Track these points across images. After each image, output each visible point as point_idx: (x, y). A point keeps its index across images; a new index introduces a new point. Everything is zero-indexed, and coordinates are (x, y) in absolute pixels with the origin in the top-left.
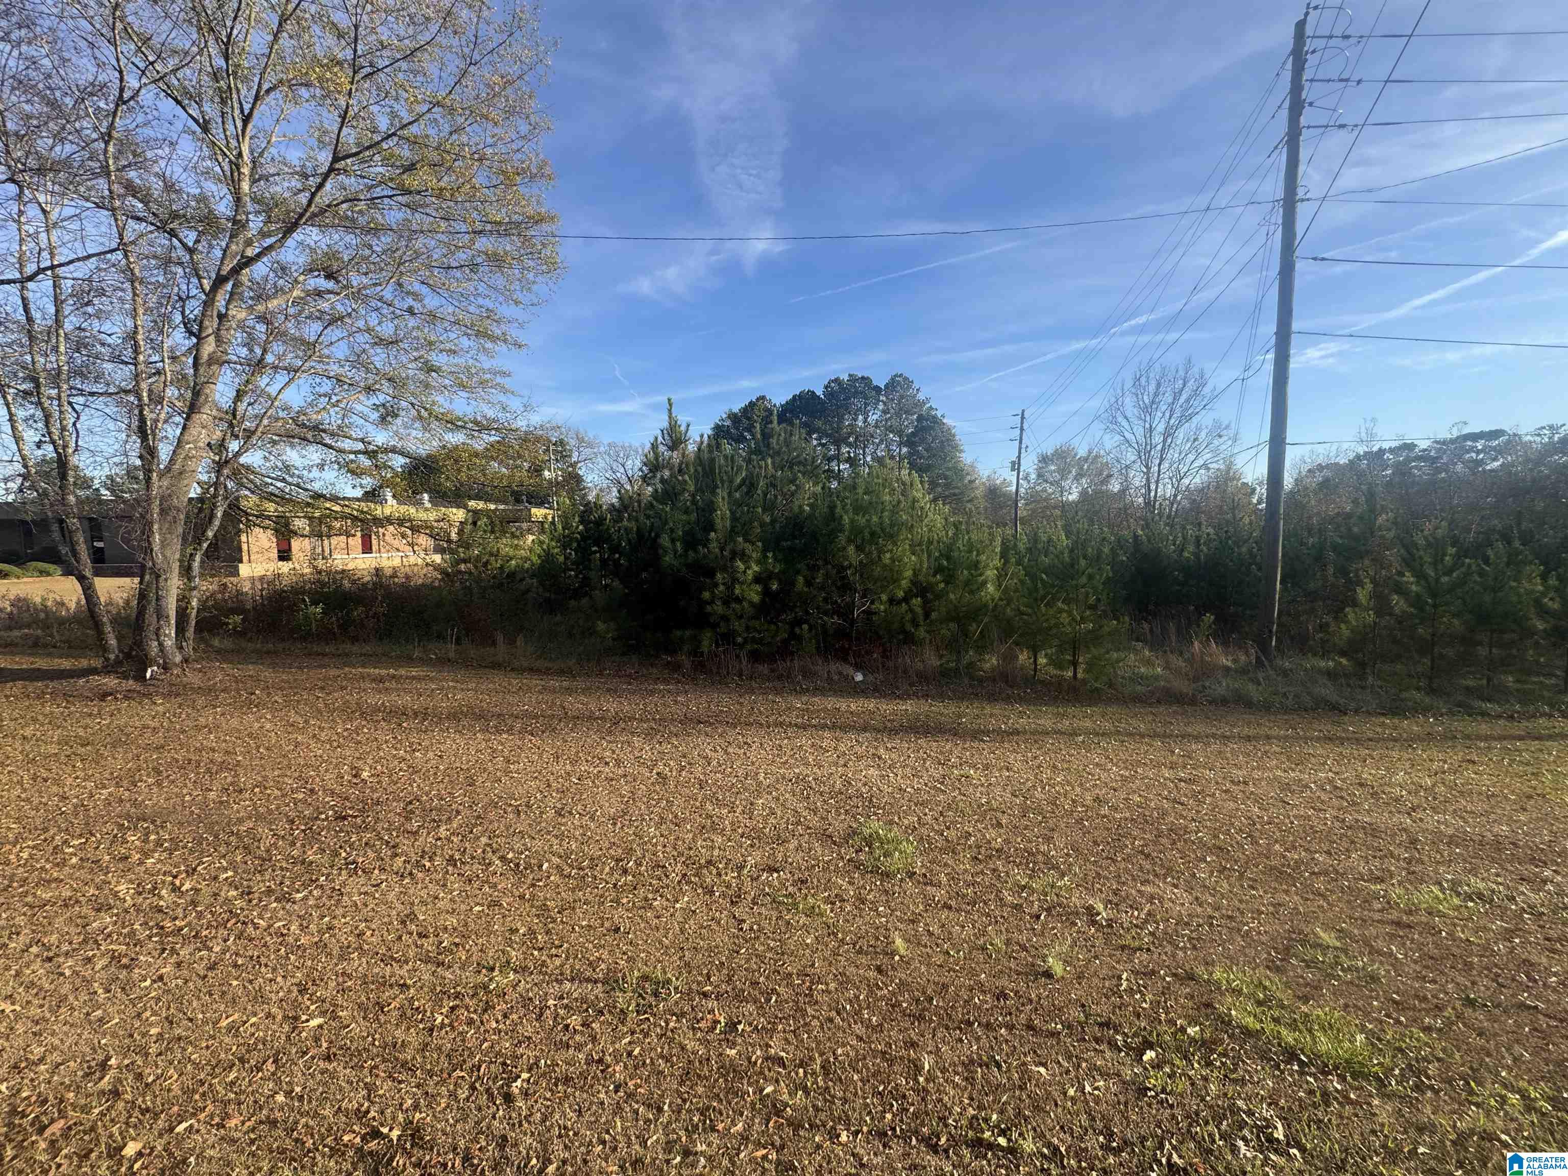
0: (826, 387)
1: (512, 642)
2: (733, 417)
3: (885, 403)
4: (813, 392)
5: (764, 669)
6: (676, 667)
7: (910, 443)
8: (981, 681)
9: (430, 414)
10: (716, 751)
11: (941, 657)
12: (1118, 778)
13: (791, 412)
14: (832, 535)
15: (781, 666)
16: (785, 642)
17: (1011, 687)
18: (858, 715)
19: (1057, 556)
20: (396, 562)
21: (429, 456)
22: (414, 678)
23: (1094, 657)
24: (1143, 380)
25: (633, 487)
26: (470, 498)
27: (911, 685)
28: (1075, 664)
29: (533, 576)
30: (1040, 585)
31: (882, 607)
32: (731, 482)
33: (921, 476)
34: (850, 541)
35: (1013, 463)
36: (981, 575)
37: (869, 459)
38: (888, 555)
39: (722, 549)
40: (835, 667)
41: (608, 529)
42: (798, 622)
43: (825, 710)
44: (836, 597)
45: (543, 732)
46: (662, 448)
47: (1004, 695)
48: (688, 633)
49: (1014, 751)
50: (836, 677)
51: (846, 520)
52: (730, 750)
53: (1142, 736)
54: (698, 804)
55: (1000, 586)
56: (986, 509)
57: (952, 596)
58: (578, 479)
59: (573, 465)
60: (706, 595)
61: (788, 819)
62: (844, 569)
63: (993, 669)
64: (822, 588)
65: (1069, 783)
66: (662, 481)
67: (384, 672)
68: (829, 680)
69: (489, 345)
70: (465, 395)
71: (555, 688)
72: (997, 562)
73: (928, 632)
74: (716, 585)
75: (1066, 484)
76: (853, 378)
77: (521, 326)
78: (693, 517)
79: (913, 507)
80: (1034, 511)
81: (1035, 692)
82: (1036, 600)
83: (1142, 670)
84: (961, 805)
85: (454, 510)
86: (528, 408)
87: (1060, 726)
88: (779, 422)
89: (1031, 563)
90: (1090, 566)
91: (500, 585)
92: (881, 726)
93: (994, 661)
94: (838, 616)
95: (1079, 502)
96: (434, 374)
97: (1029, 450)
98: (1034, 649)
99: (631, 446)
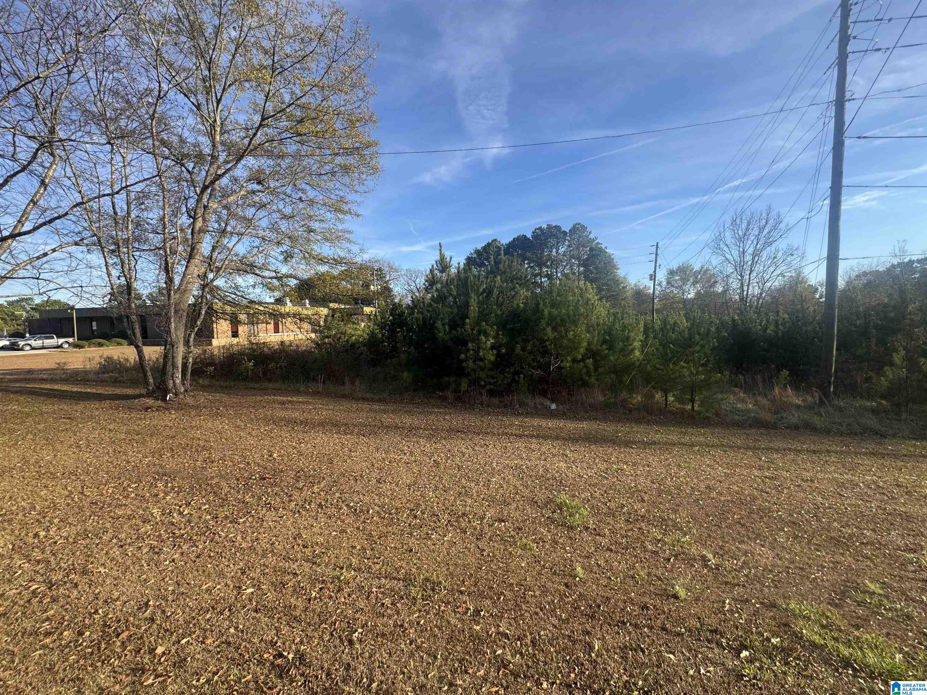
0: (533, 233)
1: (353, 383)
2: (477, 252)
3: (569, 241)
4: (525, 236)
5: (496, 400)
6: (445, 398)
7: (585, 265)
8: (630, 411)
9: (310, 256)
10: (468, 449)
11: (605, 395)
12: (723, 474)
13: (512, 248)
14: (538, 321)
15: (507, 399)
16: (509, 385)
17: (651, 415)
18: (553, 430)
19: (680, 333)
20: (292, 338)
21: (309, 279)
22: (301, 402)
23: (706, 397)
24: (738, 221)
25: (420, 294)
26: (331, 302)
27: (586, 412)
28: (693, 401)
29: (364, 345)
30: (668, 351)
31: (568, 364)
32: (478, 291)
33: (592, 285)
34: (548, 324)
35: (651, 276)
36: (631, 345)
37: (559, 275)
38: (572, 333)
39: (473, 329)
40: (539, 400)
41: (406, 318)
42: (517, 373)
43: (533, 426)
44: (539, 358)
45: (370, 435)
46: (436, 272)
47: (646, 420)
48: (452, 379)
49: (653, 455)
50: (539, 407)
51: (546, 312)
52: (476, 448)
53: (740, 448)
54: (457, 480)
55: (643, 351)
56: (634, 304)
57: (612, 358)
58: (390, 290)
59: (387, 282)
60: (463, 356)
61: (511, 491)
62: (545, 341)
63: (639, 403)
64: (530, 353)
65: (689, 477)
66: (437, 290)
67: (285, 399)
68: (535, 408)
69: (341, 216)
70: (328, 244)
71: (376, 410)
72: (641, 337)
73: (597, 380)
74: (468, 350)
75: (686, 288)
76: (550, 227)
77: (359, 204)
78: (455, 311)
79: (587, 303)
80: (665, 305)
81: (666, 418)
82: (666, 360)
83: (739, 406)
84: (618, 487)
85: (322, 309)
86: (362, 250)
87: (683, 440)
88: (505, 255)
89: (663, 338)
90: (703, 339)
91: (347, 351)
92: (567, 437)
93: (639, 398)
94: (541, 369)
95: (694, 299)
96: (312, 234)
97: (661, 267)
98: (666, 392)
99: (419, 271)
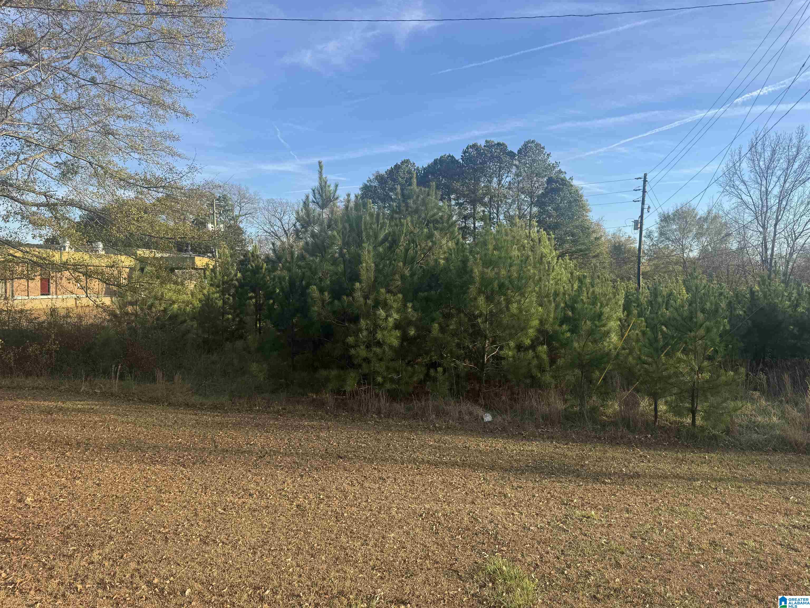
0: (465, 152)
1: (171, 379)
2: (380, 178)
3: (517, 167)
4: (453, 157)
5: (400, 407)
6: (320, 405)
7: (540, 203)
8: (604, 425)
9: (105, 173)
10: (353, 485)
11: (565, 401)
12: (734, 523)
13: (433, 174)
14: (464, 288)
15: (416, 405)
16: (422, 383)
17: (633, 432)
18: (486, 454)
19: (676, 309)
20: (71, 303)
21: (104, 209)
22: (79, 410)
23: (712, 406)
24: (759, 148)
25: (289, 240)
26: (138, 247)
27: (537, 427)
28: (693, 412)
29: (193, 318)
30: (660, 336)
31: (510, 353)
32: (376, 237)
33: (548, 234)
34: (480, 292)
35: (636, 222)
36: (604, 325)
37: (502, 217)
38: (515, 305)
39: (366, 297)
40: (466, 406)
41: (264, 277)
42: (434, 365)
43: (456, 448)
44: (467, 343)
45: (194, 464)
46: (312, 206)
47: (625, 440)
48: (334, 373)
49: (634, 493)
50: (467, 417)
51: (476, 272)
52: (366, 484)
53: (759, 483)
54: (333, 536)
55: (622, 335)
56: (611, 264)
57: (576, 345)
58: (238, 231)
59: (235, 219)
60: (351, 340)
61: (417, 553)
62: (476, 317)
63: (615, 414)
64: (454, 334)
65: (686, 527)
66: (313, 235)
67: (52, 404)
68: (460, 419)
69: (161, 112)
70: (137, 156)
71: (207, 423)
72: (620, 314)
73: (553, 377)
74: (360, 330)
75: (686, 242)
76: (489, 145)
77: (190, 96)
78: (341, 268)
79: (541, 262)
80: (657, 266)
81: (655, 438)
82: (656, 350)
83: (759, 419)
84: (582, 544)
85: (123, 258)
86: (192, 169)
87: (679, 471)
88: (418, 184)
89: (652, 315)
90: (708, 319)
91: (162, 327)
92: (507, 466)
93: (616, 407)
94: (470, 360)
95: (698, 259)
96: (111, 137)
97: (651, 210)
98: (655, 397)
99: (287, 203)
